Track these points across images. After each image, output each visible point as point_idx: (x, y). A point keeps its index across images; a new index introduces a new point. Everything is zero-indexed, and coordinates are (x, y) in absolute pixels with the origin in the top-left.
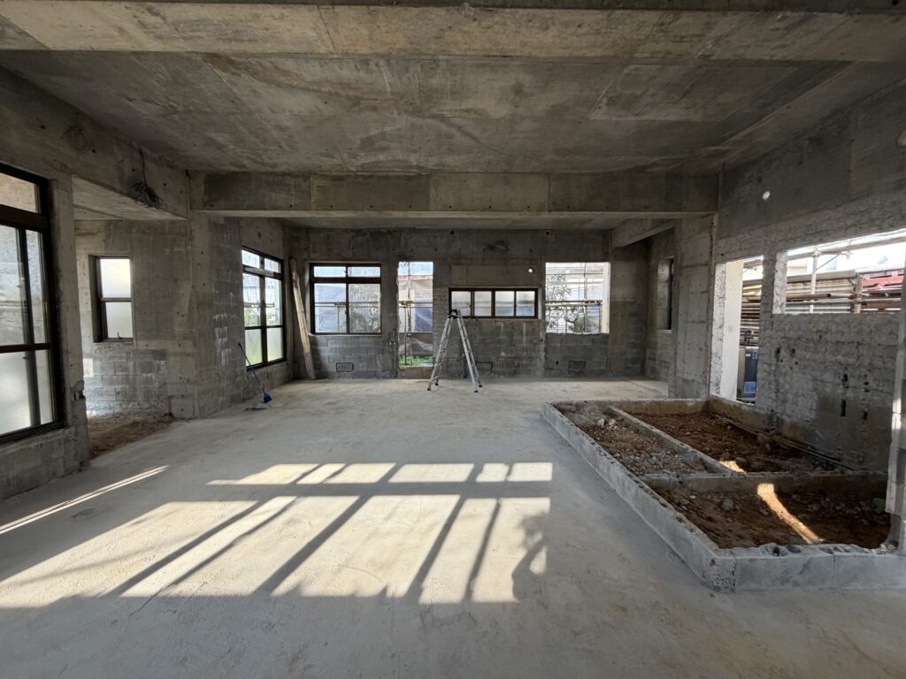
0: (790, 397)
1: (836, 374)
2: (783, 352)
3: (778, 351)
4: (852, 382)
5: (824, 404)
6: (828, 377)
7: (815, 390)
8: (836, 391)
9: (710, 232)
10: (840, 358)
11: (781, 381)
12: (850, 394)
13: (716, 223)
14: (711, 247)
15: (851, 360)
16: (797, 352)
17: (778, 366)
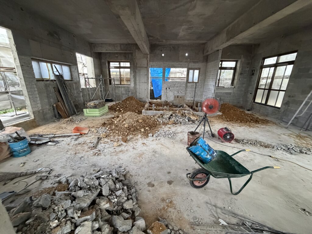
0: (169, 97)
1: (177, 91)
2: (167, 89)
3: (166, 89)
4: (179, 92)
5: (175, 97)
6: (176, 92)
7: (174, 95)
8: (177, 94)
9: (147, 59)
10: (177, 89)
11: (167, 94)
12: (179, 94)
13: (149, 57)
14: (148, 63)
15: (179, 89)
16: (170, 88)
17: (166, 91)
